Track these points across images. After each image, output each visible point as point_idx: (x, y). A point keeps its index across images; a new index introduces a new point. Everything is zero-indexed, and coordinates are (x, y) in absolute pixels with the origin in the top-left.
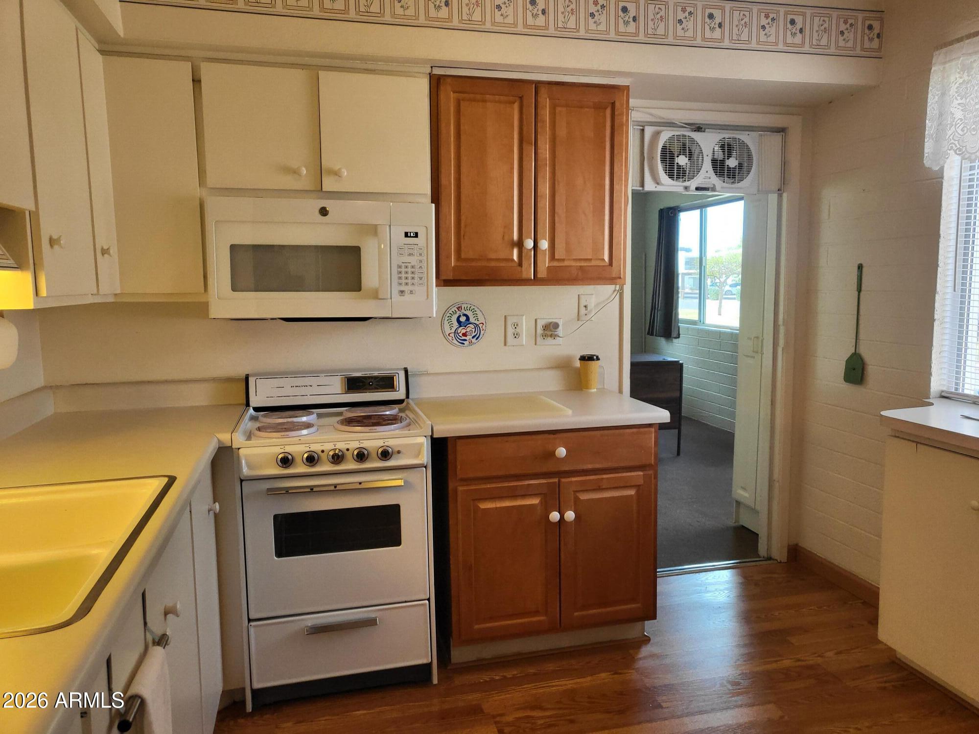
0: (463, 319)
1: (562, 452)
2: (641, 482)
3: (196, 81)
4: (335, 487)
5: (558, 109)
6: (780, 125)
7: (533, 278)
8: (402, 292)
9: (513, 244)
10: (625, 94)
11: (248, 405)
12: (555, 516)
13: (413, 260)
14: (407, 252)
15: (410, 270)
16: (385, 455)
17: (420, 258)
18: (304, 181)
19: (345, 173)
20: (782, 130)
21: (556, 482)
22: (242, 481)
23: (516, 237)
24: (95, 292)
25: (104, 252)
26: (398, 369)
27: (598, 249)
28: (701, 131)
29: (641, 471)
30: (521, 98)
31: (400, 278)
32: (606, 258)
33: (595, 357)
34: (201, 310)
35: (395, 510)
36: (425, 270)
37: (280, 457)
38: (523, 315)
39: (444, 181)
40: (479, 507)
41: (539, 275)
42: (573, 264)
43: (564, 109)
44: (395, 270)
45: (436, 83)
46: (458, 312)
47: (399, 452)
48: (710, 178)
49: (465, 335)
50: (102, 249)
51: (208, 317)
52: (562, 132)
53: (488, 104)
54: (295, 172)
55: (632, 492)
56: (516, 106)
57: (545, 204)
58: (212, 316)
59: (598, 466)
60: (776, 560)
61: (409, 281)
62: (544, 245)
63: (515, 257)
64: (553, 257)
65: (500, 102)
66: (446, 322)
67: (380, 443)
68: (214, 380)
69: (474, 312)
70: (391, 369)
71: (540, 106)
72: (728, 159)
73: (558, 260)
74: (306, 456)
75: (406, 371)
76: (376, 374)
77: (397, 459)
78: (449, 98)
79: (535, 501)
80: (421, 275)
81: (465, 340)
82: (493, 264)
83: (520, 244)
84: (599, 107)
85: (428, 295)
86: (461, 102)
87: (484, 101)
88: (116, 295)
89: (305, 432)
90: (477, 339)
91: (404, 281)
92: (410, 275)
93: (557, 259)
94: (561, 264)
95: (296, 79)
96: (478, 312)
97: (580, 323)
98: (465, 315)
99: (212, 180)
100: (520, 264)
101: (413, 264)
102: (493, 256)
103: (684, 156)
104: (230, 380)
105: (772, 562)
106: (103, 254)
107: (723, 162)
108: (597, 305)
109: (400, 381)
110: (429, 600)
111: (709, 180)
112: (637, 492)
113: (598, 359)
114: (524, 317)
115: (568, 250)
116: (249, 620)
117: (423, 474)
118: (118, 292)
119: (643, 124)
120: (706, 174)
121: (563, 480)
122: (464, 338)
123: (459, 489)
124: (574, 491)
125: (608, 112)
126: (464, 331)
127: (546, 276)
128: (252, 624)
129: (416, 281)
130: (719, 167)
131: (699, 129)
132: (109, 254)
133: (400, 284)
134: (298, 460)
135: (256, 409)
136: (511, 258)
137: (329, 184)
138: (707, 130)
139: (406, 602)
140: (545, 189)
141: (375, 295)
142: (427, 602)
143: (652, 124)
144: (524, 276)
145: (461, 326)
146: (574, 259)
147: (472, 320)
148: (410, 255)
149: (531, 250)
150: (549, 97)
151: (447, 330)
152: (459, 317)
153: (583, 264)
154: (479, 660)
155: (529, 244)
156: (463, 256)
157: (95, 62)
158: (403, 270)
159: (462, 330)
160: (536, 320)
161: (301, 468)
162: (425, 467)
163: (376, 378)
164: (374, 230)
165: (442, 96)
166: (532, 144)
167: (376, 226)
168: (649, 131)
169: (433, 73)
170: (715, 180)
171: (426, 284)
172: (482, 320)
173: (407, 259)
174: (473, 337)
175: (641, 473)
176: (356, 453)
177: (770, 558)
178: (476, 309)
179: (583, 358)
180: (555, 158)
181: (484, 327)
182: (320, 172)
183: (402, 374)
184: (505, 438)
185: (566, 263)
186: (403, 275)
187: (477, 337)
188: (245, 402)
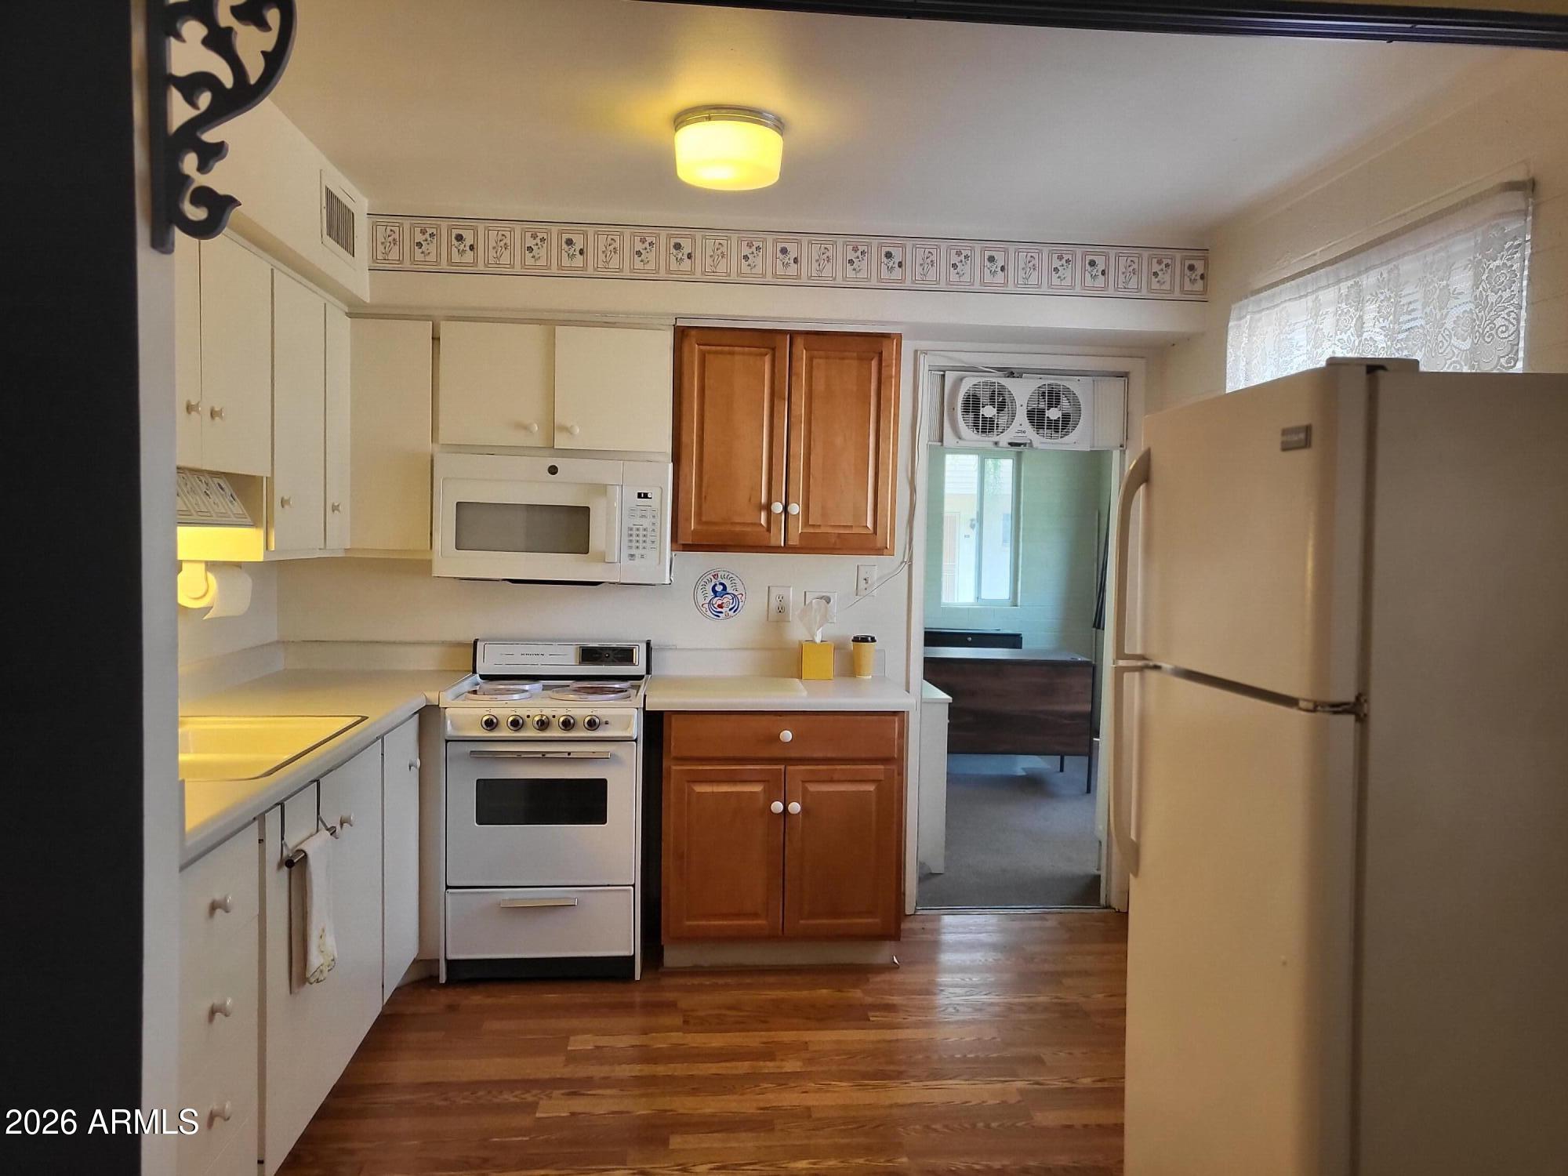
0: (719, 588)
1: (787, 735)
2: (882, 777)
3: (436, 339)
4: (543, 755)
5: (815, 361)
6: (1122, 369)
7: (782, 545)
8: (632, 556)
9: (761, 507)
10: (895, 343)
11: (474, 672)
12: (777, 807)
13: (646, 523)
14: (639, 513)
15: (641, 533)
16: (592, 724)
17: (653, 520)
18: (536, 439)
19: (577, 430)
20: (1124, 375)
21: (780, 769)
22: (447, 741)
23: (764, 500)
24: (322, 547)
25: (335, 508)
26: (639, 641)
27: (860, 515)
28: (1014, 377)
29: (882, 764)
30: (773, 349)
31: (631, 541)
32: (870, 524)
33: (869, 639)
34: (423, 567)
35: (601, 785)
36: (658, 534)
37: (485, 719)
38: (790, 587)
39: (685, 438)
40: (693, 790)
41: (791, 543)
42: (830, 530)
43: (821, 361)
44: (625, 532)
45: (681, 334)
46: (714, 580)
47: (607, 723)
48: (1024, 432)
49: (720, 606)
50: (333, 505)
51: (431, 574)
52: (820, 386)
53: (737, 358)
54: (526, 428)
55: (871, 788)
56: (768, 359)
57: (799, 465)
58: (435, 574)
59: (830, 755)
60: (1114, 909)
61: (641, 545)
62: (795, 509)
63: (763, 521)
64: (806, 523)
65: (750, 354)
66: (700, 591)
67: (588, 712)
68: (443, 643)
69: (733, 581)
70: (631, 641)
71: (795, 357)
72: (1048, 409)
73: (813, 526)
74: (511, 719)
75: (648, 644)
76: (614, 645)
77: (604, 730)
78: (693, 352)
79: (757, 788)
80: (653, 539)
81: (721, 612)
82: (738, 529)
83: (768, 507)
84: (864, 359)
85: (660, 561)
86: (707, 355)
87: (732, 353)
88: (346, 550)
89: (516, 697)
90: (735, 612)
91: (634, 544)
92: (641, 539)
93: (810, 525)
94: (817, 531)
95: (533, 334)
96: (737, 581)
97: (858, 597)
98: (721, 584)
99: (444, 436)
100: (769, 530)
101: (644, 527)
102: (737, 519)
103: (991, 407)
104: (460, 644)
105: (1111, 911)
106: (333, 511)
107: (1042, 412)
108: (879, 579)
109: (640, 656)
110: (634, 886)
111: (1023, 435)
112: (878, 789)
113: (873, 640)
114: (791, 589)
115: (824, 515)
116: (448, 887)
117: (633, 749)
118: (349, 547)
119: (943, 369)
120: (1020, 426)
121: (790, 768)
122: (720, 610)
123: (674, 769)
124: (803, 782)
125: (874, 363)
126: (720, 602)
127: (798, 543)
128: (450, 890)
129: (649, 544)
130: (1036, 418)
131: (1011, 373)
132: (338, 510)
133: (631, 547)
134: (503, 723)
135: (483, 677)
136: (758, 522)
137: (561, 442)
138: (1024, 375)
139: (608, 886)
140: (799, 448)
141: (602, 559)
142: (632, 888)
143: (954, 369)
144: (773, 543)
145: (716, 596)
146: (831, 526)
147: (729, 590)
148: (642, 516)
149: (781, 513)
150: (805, 349)
151: (701, 601)
152: (715, 585)
153: (842, 531)
154: (695, 966)
155: (778, 508)
156: (704, 519)
157: (342, 326)
158: (634, 532)
159: (717, 601)
160: (805, 592)
161: (505, 732)
162: (636, 741)
163: (614, 649)
164: (602, 489)
165: (686, 349)
166: (784, 399)
167: (605, 486)
168: (950, 377)
169: (678, 324)
170: (1031, 433)
171: (658, 548)
172: (741, 590)
173: (638, 521)
174: (730, 610)
175: (882, 767)
176: (562, 719)
177: (1108, 907)
178: (735, 577)
179: (856, 640)
180: (811, 412)
181: (743, 598)
182: (552, 427)
183: (643, 647)
184: (725, 717)
185: (822, 530)
186: (634, 538)
187: (734, 609)
188: (472, 669)
